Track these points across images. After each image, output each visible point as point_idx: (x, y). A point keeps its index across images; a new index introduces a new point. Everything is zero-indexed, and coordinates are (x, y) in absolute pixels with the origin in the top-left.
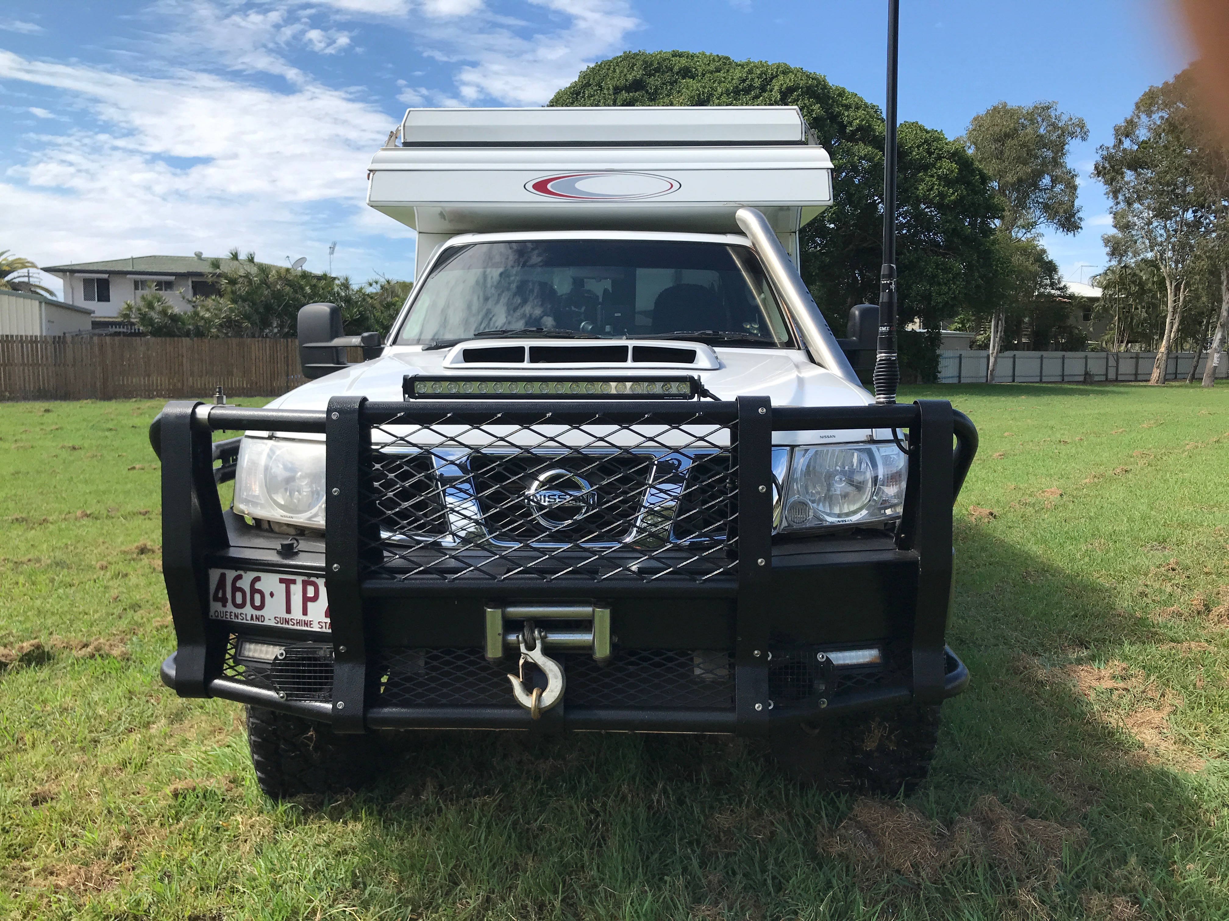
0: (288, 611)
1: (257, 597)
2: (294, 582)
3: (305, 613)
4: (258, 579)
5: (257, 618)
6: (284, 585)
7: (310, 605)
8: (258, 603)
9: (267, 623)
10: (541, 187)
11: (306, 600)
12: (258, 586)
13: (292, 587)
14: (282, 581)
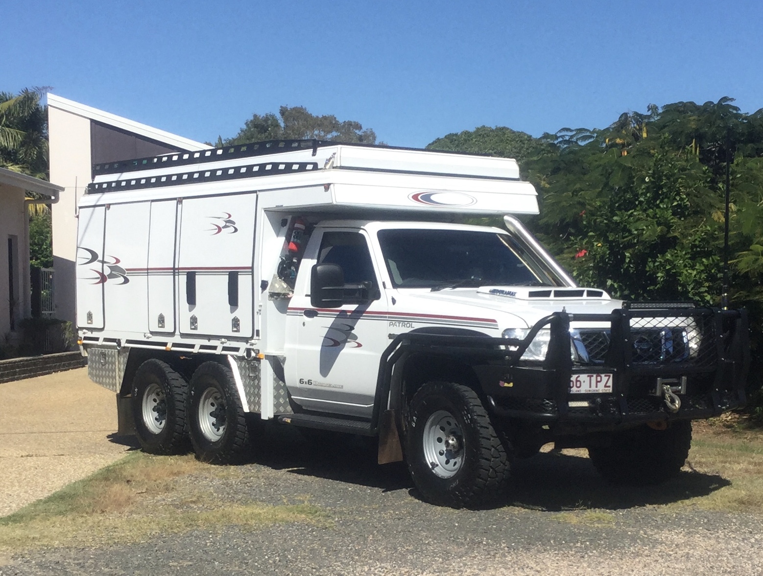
0: (590, 387)
1: (578, 383)
2: (593, 376)
3: (597, 387)
4: (579, 376)
5: (578, 391)
6: (589, 378)
7: (598, 383)
8: (578, 385)
9: (582, 392)
10: (415, 197)
11: (597, 382)
12: (578, 379)
13: (592, 378)
14: (588, 376)
